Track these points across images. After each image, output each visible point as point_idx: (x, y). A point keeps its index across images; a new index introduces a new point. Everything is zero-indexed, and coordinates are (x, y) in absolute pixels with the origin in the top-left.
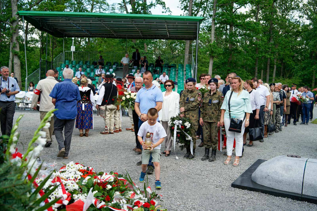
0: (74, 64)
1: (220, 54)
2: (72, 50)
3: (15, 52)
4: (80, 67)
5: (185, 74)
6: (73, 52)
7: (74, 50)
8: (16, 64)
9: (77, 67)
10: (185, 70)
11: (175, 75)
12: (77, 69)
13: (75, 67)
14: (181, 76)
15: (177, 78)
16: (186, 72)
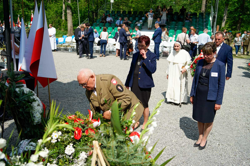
0: (114, 13)
1: (235, 2)
2: (111, 2)
3: (68, 4)
4: (119, 16)
5: (205, 21)
6: (112, 4)
7: (113, 2)
8: (68, 13)
9: (116, 15)
10: (205, 18)
11: (196, 22)
12: (116, 18)
13: (114, 16)
14: (202, 23)
15: (198, 24)
16: (205, 20)
